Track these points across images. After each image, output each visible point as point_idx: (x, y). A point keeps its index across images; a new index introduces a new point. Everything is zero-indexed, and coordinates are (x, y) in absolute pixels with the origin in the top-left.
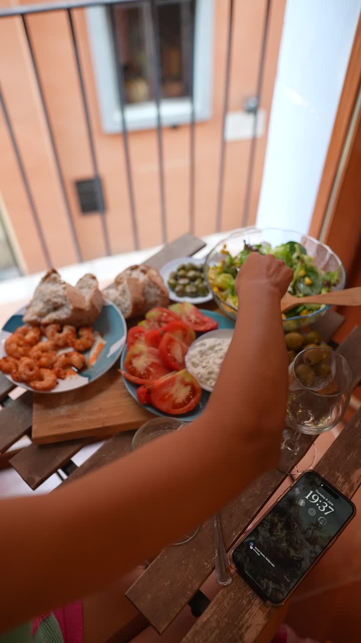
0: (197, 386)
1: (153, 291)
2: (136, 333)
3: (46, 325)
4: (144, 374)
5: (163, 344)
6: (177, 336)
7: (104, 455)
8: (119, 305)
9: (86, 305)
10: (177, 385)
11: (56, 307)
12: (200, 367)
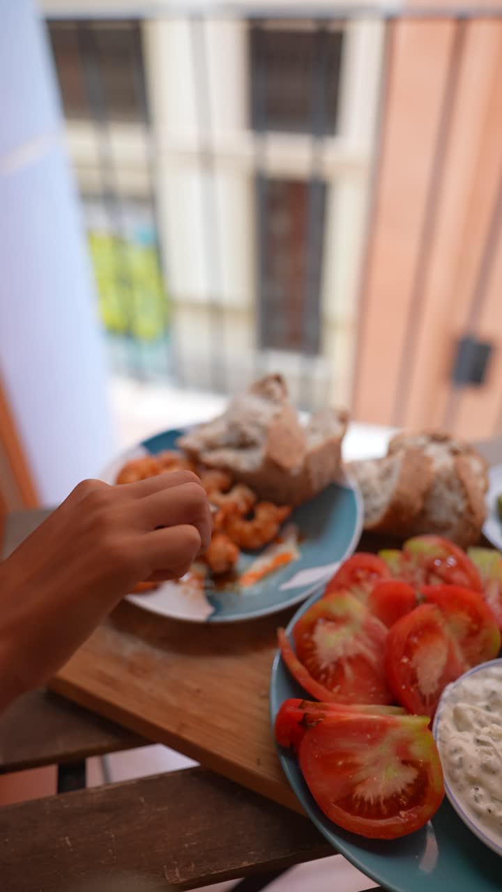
0: (434, 783)
1: (453, 499)
2: (363, 568)
3: (209, 467)
4: (326, 671)
5: (405, 625)
6: (452, 627)
7: (142, 800)
8: (366, 496)
9: (294, 463)
10: (384, 749)
11: (244, 444)
12: (469, 736)
